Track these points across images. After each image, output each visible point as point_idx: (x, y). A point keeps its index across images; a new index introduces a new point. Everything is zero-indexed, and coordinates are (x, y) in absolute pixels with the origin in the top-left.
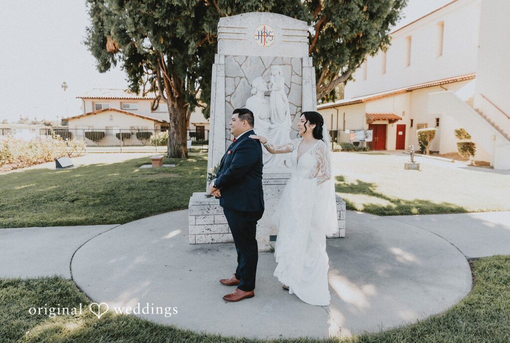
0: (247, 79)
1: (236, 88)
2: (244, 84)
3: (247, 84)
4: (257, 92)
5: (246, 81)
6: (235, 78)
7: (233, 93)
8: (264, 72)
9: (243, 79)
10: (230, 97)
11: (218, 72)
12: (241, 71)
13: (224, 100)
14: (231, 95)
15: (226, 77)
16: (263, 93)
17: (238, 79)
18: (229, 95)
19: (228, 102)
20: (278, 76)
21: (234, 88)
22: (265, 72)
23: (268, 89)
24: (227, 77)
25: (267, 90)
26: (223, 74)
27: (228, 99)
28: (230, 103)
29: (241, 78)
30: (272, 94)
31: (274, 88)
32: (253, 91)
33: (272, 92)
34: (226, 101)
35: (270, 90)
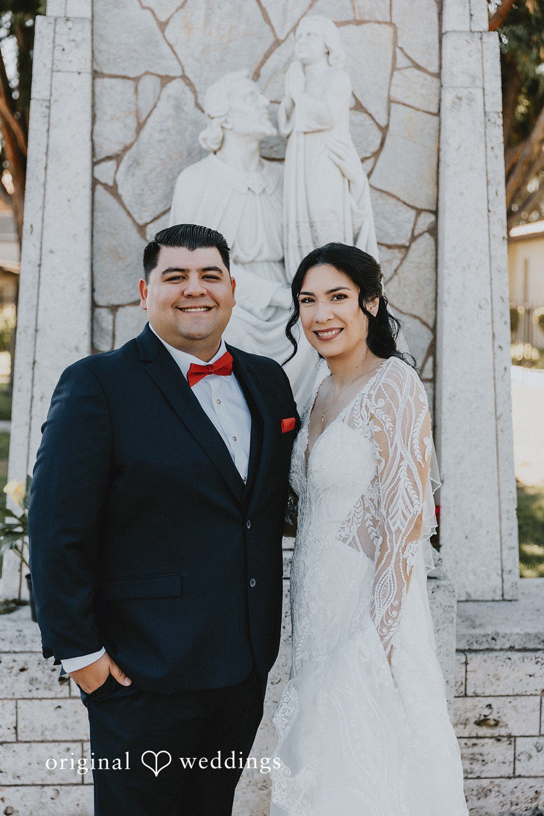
0: (190, 84)
1: (140, 127)
2: (178, 107)
3: (190, 106)
4: (223, 141)
5: (189, 95)
6: (136, 80)
7: (126, 149)
8: (267, 56)
9: (175, 87)
10: (111, 164)
11: (58, 54)
12: (166, 50)
13: (88, 181)
14: (117, 158)
15: (95, 74)
16: (254, 146)
17: (149, 85)
18: (109, 158)
19: (105, 186)
20: (320, 66)
21: (134, 125)
22: (275, 56)
23: (276, 125)
24: (103, 75)
25: (269, 130)
26: (80, 58)
27: (105, 172)
28: (113, 190)
29: (166, 80)
30: (292, 153)
31: (300, 122)
32: (209, 136)
33: (292, 143)
34: (95, 182)
35: (285, 131)
